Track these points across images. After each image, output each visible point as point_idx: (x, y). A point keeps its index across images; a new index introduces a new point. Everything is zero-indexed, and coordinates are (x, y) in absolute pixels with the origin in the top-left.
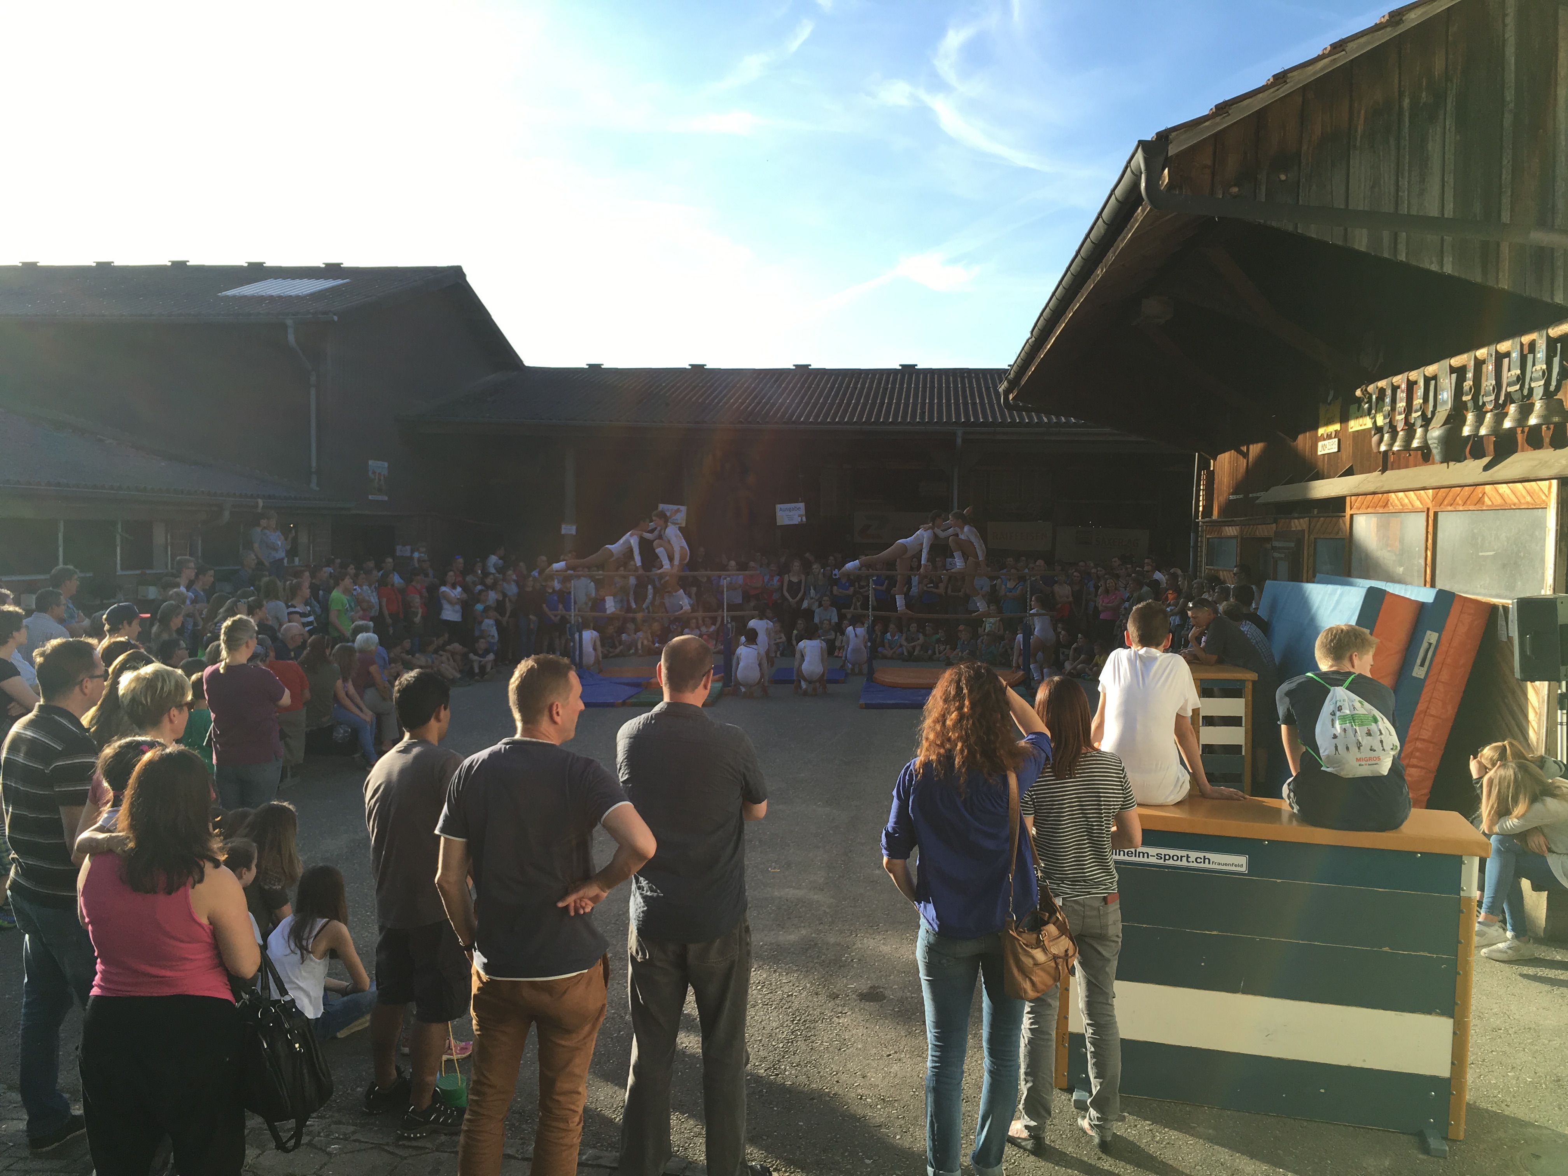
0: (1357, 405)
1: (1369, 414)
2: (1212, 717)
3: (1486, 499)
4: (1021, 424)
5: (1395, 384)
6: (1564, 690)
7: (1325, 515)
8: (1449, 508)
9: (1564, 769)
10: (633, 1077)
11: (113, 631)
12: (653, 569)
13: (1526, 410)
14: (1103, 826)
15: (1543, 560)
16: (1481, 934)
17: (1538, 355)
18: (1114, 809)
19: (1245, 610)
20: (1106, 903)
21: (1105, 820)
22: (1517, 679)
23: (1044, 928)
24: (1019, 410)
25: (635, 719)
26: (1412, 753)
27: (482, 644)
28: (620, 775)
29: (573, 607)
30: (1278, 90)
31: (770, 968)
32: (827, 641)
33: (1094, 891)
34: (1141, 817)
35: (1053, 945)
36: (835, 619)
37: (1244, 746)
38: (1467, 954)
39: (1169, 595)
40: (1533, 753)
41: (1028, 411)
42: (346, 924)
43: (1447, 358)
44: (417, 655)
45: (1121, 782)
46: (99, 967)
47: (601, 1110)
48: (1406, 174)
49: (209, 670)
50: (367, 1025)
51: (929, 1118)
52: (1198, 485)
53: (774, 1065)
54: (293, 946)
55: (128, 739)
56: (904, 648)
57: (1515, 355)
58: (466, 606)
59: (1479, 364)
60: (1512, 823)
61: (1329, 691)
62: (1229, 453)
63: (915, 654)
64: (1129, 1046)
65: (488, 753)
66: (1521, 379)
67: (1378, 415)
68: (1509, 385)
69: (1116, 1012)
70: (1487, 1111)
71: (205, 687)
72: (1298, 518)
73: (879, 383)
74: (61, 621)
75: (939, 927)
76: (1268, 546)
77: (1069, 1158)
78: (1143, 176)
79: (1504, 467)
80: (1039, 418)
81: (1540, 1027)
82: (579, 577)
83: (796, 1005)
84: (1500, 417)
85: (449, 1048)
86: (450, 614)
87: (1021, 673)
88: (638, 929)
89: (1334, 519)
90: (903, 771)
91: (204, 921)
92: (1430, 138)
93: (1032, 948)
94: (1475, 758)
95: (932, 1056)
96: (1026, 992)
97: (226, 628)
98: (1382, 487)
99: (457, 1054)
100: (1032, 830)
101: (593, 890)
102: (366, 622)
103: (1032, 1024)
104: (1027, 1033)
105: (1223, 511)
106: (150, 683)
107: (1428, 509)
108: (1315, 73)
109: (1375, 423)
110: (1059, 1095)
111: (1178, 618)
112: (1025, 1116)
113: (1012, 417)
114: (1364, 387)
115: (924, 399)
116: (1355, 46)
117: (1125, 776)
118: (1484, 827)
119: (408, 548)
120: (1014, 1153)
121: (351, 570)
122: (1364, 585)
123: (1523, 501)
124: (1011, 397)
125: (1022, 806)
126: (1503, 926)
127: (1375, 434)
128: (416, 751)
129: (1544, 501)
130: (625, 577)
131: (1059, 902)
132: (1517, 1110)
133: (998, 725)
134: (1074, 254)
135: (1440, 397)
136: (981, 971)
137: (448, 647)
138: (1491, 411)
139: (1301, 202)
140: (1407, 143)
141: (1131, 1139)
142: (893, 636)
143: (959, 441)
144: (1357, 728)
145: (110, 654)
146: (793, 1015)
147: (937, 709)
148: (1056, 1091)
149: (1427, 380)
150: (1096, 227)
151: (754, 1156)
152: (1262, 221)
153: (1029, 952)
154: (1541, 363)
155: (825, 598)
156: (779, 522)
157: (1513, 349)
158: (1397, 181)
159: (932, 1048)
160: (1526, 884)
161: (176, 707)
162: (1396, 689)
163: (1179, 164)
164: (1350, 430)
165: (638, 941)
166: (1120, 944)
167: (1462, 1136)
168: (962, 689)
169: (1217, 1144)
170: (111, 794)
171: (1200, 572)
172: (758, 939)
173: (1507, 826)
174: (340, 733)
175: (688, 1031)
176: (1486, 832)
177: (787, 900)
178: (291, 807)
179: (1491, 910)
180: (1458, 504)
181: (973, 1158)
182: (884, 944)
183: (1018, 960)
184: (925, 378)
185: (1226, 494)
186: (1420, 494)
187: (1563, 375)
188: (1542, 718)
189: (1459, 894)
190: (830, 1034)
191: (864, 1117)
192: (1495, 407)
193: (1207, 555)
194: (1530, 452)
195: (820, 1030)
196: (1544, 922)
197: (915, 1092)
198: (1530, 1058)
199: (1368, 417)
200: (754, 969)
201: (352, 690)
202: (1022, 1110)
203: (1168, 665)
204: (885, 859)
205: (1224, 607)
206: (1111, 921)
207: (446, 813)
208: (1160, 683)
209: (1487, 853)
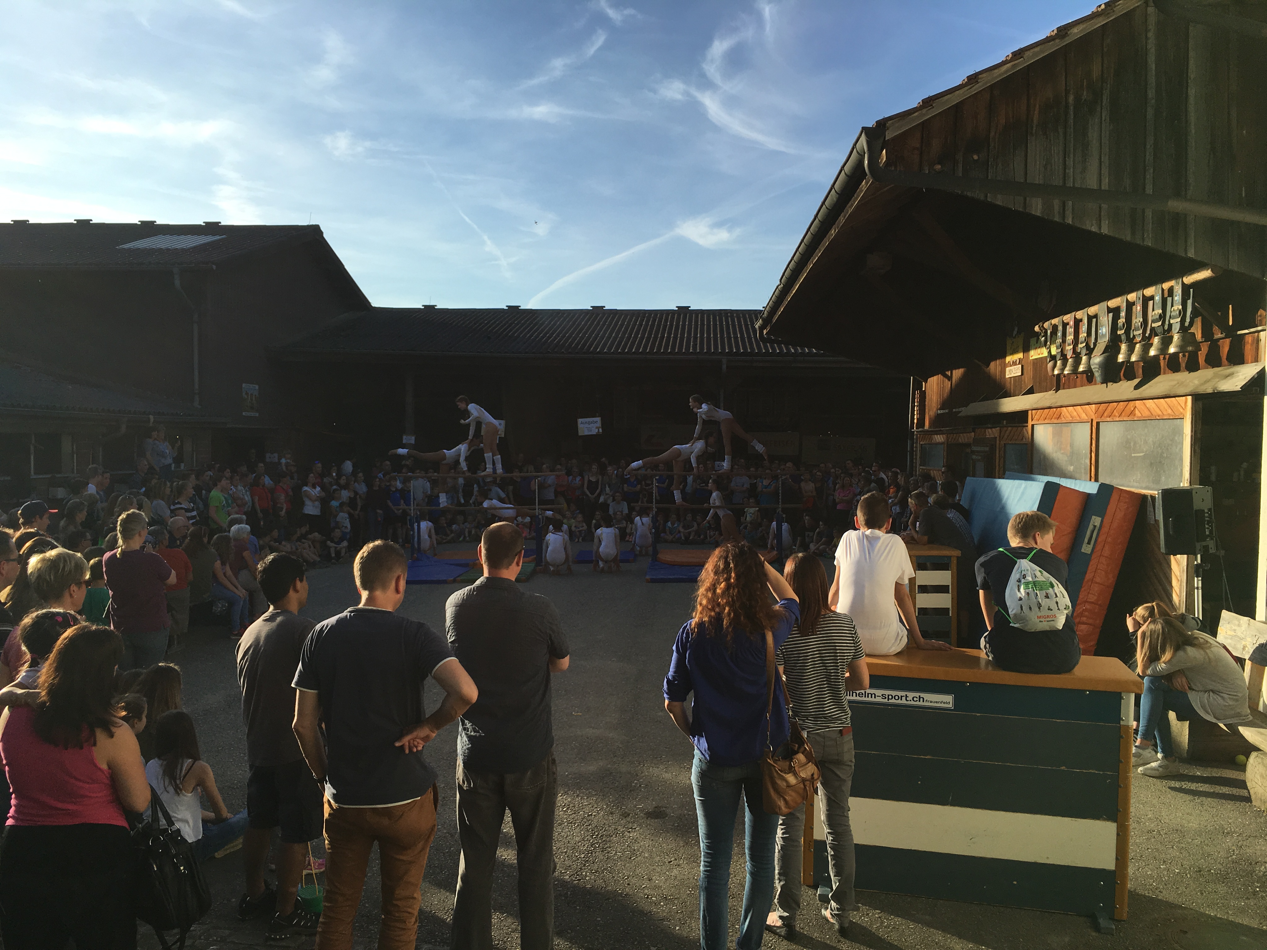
0: (1036, 338)
1: (1045, 345)
2: (926, 586)
3: (1137, 412)
4: (774, 354)
5: (1065, 321)
6: (1199, 561)
7: (1011, 425)
8: (1108, 419)
9: (1200, 624)
10: (461, 883)
11: (25, 523)
12: (479, 472)
13: (1166, 341)
14: (839, 673)
15: (1181, 460)
16: (1137, 755)
17: (1176, 298)
18: (847, 659)
19: (950, 501)
20: (841, 735)
21: (841, 668)
22: (1163, 553)
23: (795, 756)
24: (772, 342)
25: (462, 590)
26: (1081, 612)
27: (337, 533)
28: (448, 637)
29: (412, 503)
30: (971, 88)
31: (574, 793)
32: (620, 529)
33: (832, 725)
34: (869, 665)
35: (803, 770)
36: (626, 511)
37: (951, 609)
38: (1127, 771)
39: (891, 490)
40: (1176, 611)
41: (779, 344)
43: (1105, 300)
44: (283, 543)
45: (853, 637)
46: (13, 802)
47: (435, 912)
48: (1072, 154)
49: (107, 555)
50: (241, 846)
51: (702, 912)
52: (913, 402)
53: (577, 872)
56: (682, 534)
57: (1158, 298)
58: (324, 502)
59: (1130, 305)
60: (1161, 666)
61: (1016, 563)
62: (937, 376)
63: (691, 538)
64: (862, 849)
65: (336, 620)
66: (1162, 317)
67: (1052, 346)
68: (1153, 321)
69: (851, 823)
70: (1145, 896)
71: (104, 569)
72: (991, 428)
73: (660, 321)
75: (709, 756)
76: (968, 450)
77: (814, 942)
78: (866, 156)
79: (1150, 386)
80: (788, 349)
81: (1185, 829)
82: (417, 478)
83: (595, 823)
84: (1147, 347)
85: (309, 864)
86: (311, 509)
87: (775, 553)
88: (463, 763)
89: (1019, 428)
90: (681, 630)
91: (104, 767)
92: (1090, 127)
93: (785, 773)
94: (1130, 616)
95: (704, 861)
96: (780, 808)
97: (122, 520)
98: (1056, 403)
99: (315, 869)
100: (783, 677)
101: (424, 732)
102: (240, 516)
103: (783, 834)
104: (780, 841)
105: (933, 423)
106: (53, 565)
107: (1092, 420)
108: (1000, 75)
109: (1050, 352)
110: (807, 891)
112: (780, 909)
113: (766, 347)
114: (1041, 324)
115: (696, 334)
116: (1031, 54)
117: (856, 632)
118: (1139, 670)
119: (276, 455)
120: (771, 938)
121: (228, 473)
122: (1043, 480)
123: (1165, 413)
124: (765, 332)
125: (777, 659)
126: (1155, 748)
127: (1050, 361)
128: (279, 619)
129: (1182, 413)
130: (455, 479)
131: (805, 735)
132: (1168, 895)
133: (758, 593)
134: (813, 217)
135: (1100, 331)
136: (743, 792)
137: (310, 536)
138: (1140, 342)
139: (989, 178)
140: (1072, 130)
141: (865, 925)
142: (673, 524)
143: (724, 367)
144: (1038, 592)
146: (592, 831)
147: (709, 580)
148: (803, 888)
149: (1090, 318)
150: (830, 196)
151: (561, 947)
152: (960, 192)
153: (782, 776)
154: (1178, 304)
155: (617, 494)
156: (580, 433)
157: (1155, 293)
158: (1065, 161)
159: (704, 855)
160: (1172, 715)
161: (76, 584)
162: (1069, 561)
163: (895, 146)
164: (1031, 358)
165: (464, 772)
166: (853, 767)
167: (1125, 916)
168: (729, 564)
169: (932, 927)
170: (30, 656)
171: (916, 471)
172: (563, 770)
173: (1156, 669)
174: (219, 607)
175: (507, 846)
176: (1141, 674)
177: (588, 738)
179: (1145, 736)
180: (1115, 416)
181: (738, 943)
182: (666, 772)
183: (774, 784)
184: (697, 317)
185: (935, 410)
186: (1086, 408)
187: (1195, 313)
188: (1182, 584)
189: (1120, 723)
190: (622, 846)
191: (650, 912)
192: (1143, 339)
193: (921, 458)
194: (1170, 375)
195: (614, 842)
196: (1187, 746)
197: (690, 891)
198: (1177, 854)
199: (1044, 348)
200: (560, 795)
201: (229, 572)
202: (777, 904)
203: (889, 543)
204: (667, 702)
205: (934, 498)
206: (846, 749)
207: (300, 669)
208: (883, 557)
209: (1141, 690)
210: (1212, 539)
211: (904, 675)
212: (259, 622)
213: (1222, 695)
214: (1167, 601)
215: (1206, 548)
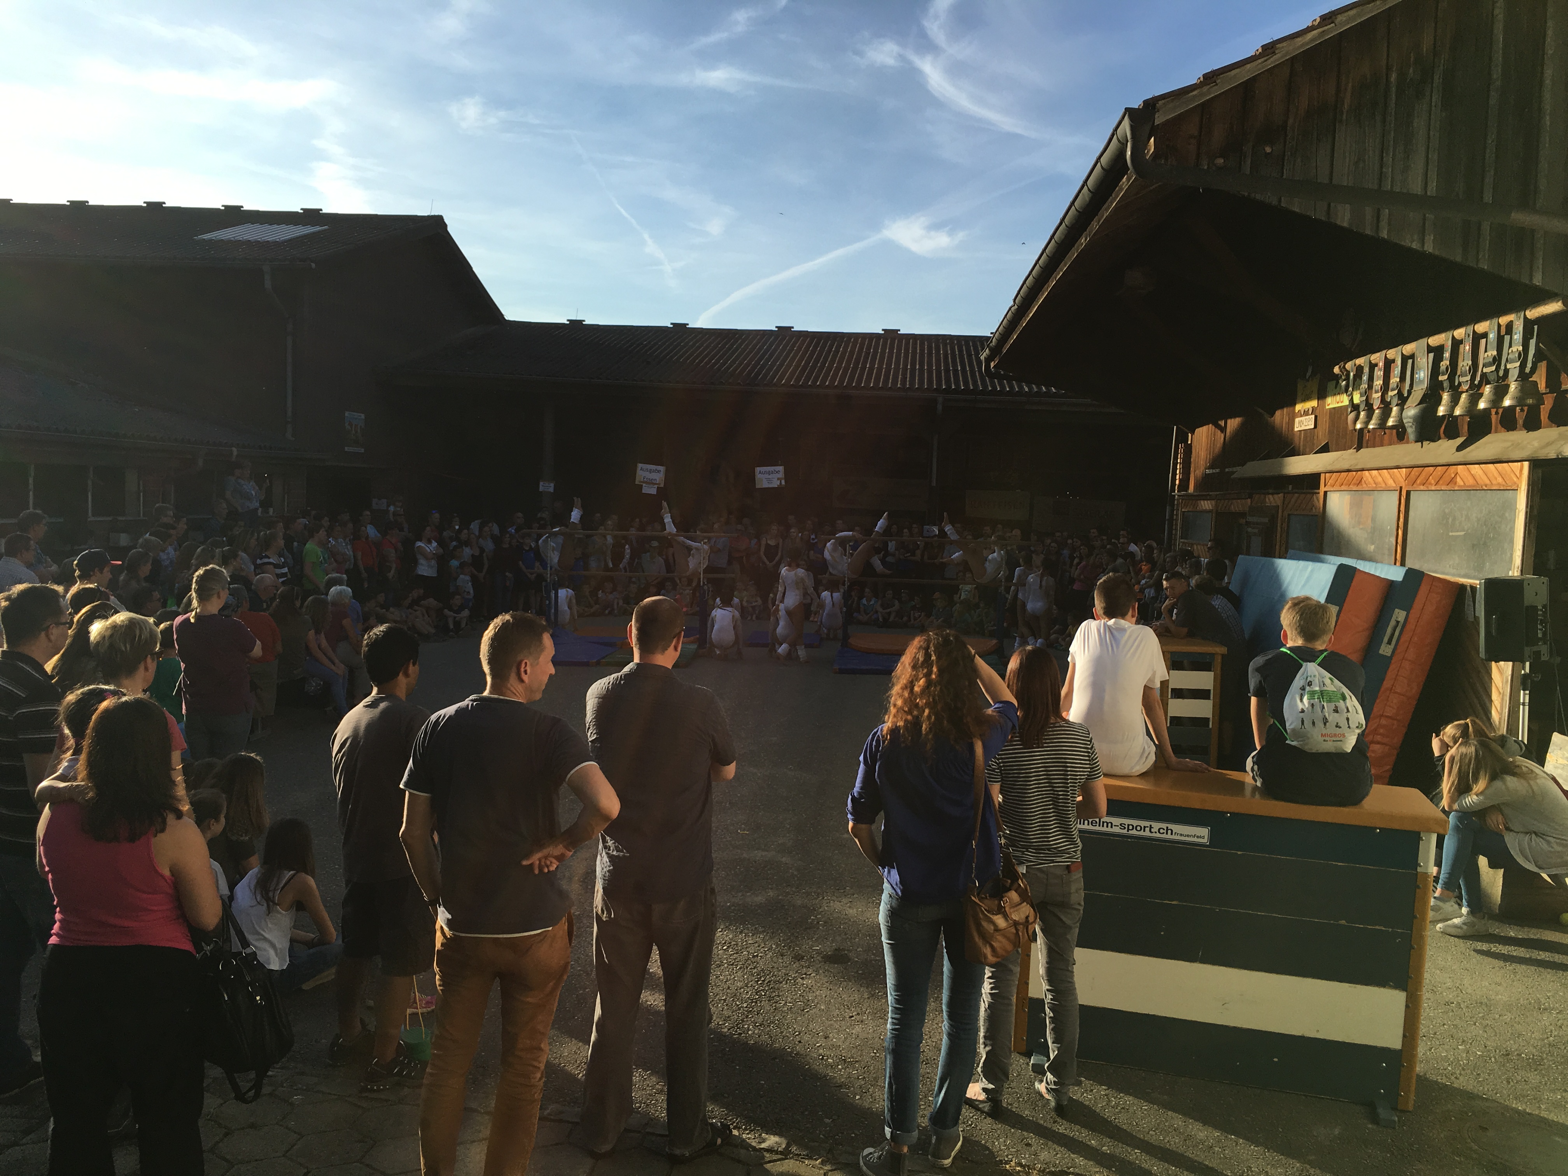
0: (1334, 382)
1: (1346, 391)
2: (1182, 689)
3: (1458, 479)
4: (1002, 392)
5: (1373, 362)
6: (1528, 670)
7: (1298, 491)
8: (1422, 488)
9: (1524, 748)
10: (596, 1034)
11: (84, 577)
13: (1501, 391)
14: (1068, 795)
15: (1512, 542)
16: (1436, 909)
17: (1515, 337)
18: (1080, 779)
19: (1217, 584)
20: (1069, 872)
21: (1071, 790)
22: (1482, 659)
23: (1006, 894)
24: (1001, 378)
25: (605, 679)
26: (1375, 730)
27: (457, 601)
28: (589, 734)
29: (549, 566)
30: (1266, 61)
31: (736, 929)
33: (1059, 859)
35: (1015, 911)
37: (1211, 719)
38: (1422, 928)
39: (1143, 567)
40: (1495, 732)
41: (1010, 380)
42: (313, 877)
43: (1425, 337)
44: (391, 610)
45: (1088, 752)
46: (58, 916)
47: (565, 1066)
48: (1391, 149)
49: (179, 619)
50: (333, 977)
51: (887, 1079)
52: (1176, 458)
53: (737, 1025)
54: (259, 898)
55: (91, 687)
56: (880, 614)
57: (1492, 336)
58: (442, 560)
59: (1457, 344)
60: (1471, 800)
61: (1301, 666)
62: (1207, 426)
63: (890, 620)
64: (1086, 1010)
65: (455, 709)
66: (1497, 360)
67: (1355, 393)
68: (1484, 366)
69: (1076, 979)
70: (1436, 1082)
71: (175, 637)
72: (1272, 494)
73: (861, 347)
74: (29, 566)
75: (901, 891)
76: (1243, 521)
77: (1025, 1121)
78: (1129, 145)
79: (1477, 448)
80: (1020, 387)
81: (1492, 1002)
83: (761, 965)
84: (1475, 398)
85: (414, 1002)
86: (426, 569)
88: (603, 888)
89: (1308, 495)
90: (871, 736)
91: (167, 873)
92: (1416, 115)
93: (993, 914)
94: (1437, 736)
95: (892, 1018)
96: (986, 957)
97: (198, 576)
98: (1357, 465)
99: (422, 1007)
100: (998, 797)
101: (558, 849)
102: (340, 575)
103: (992, 989)
104: (987, 998)
105: (1199, 485)
106: (122, 632)
107: (1401, 488)
108: (1303, 45)
109: (1352, 400)
111: (1153, 591)
112: (984, 1079)
113: (993, 385)
114: (1342, 364)
115: (905, 363)
116: (1344, 19)
117: (1092, 747)
118: (1445, 803)
119: (384, 501)
120: (971, 1115)
121: (326, 522)
122: (1335, 562)
123: (1494, 482)
124: (992, 365)
125: (988, 774)
126: (1459, 901)
127: (1351, 412)
128: (383, 705)
129: (1515, 483)
131: (1022, 869)
132: (1465, 1082)
133: (965, 692)
134: (1059, 221)
135: (1417, 376)
136: (942, 936)
137: (423, 602)
138: (1467, 391)
139: (1285, 175)
140: (1393, 119)
141: (1087, 1103)
142: (869, 600)
143: (940, 408)
144: (1325, 704)
145: (79, 601)
146: (758, 975)
147: (906, 676)
148: (1014, 1056)
149: (1405, 359)
150: (1081, 194)
151: (715, 1114)
152: (1246, 194)
153: (990, 918)
154: (1517, 345)
156: (758, 485)
157: (1490, 329)
158: (1382, 157)
159: (892, 1011)
160: (1483, 861)
163: (1160, 132)
164: (1327, 407)
165: (603, 900)
166: (1082, 912)
167: (1411, 1107)
168: (930, 656)
169: (1171, 1109)
170: (71, 742)
171: (1175, 545)
172: (723, 900)
173: (1466, 803)
175: (653, 989)
176: (1446, 808)
177: (755, 862)
178: (258, 758)
179: (1447, 886)
180: (1431, 484)
181: (930, 1119)
182: (850, 907)
183: (979, 926)
184: (907, 344)
185: (1202, 469)
186: (1394, 472)
187: (1539, 356)
188: (1505, 698)
189: (1416, 869)
190: (794, 995)
191: (825, 1076)
192: (1471, 388)
193: (1182, 528)
194: (1503, 434)
195: (784, 990)
196: (1499, 899)
197: (875, 1053)
198: (1481, 1032)
199: (1345, 395)
200: (720, 930)
201: (324, 643)
202: (980, 1073)
203: (1138, 637)
204: (851, 824)
205: (1196, 581)
206: (1073, 890)
207: (411, 768)
208: (1129, 655)
209: (1445, 830)
210: (1545, 643)
211: (1149, 800)
212: (360, 707)
213: (1548, 838)
214: (1484, 718)
215: (1538, 654)
